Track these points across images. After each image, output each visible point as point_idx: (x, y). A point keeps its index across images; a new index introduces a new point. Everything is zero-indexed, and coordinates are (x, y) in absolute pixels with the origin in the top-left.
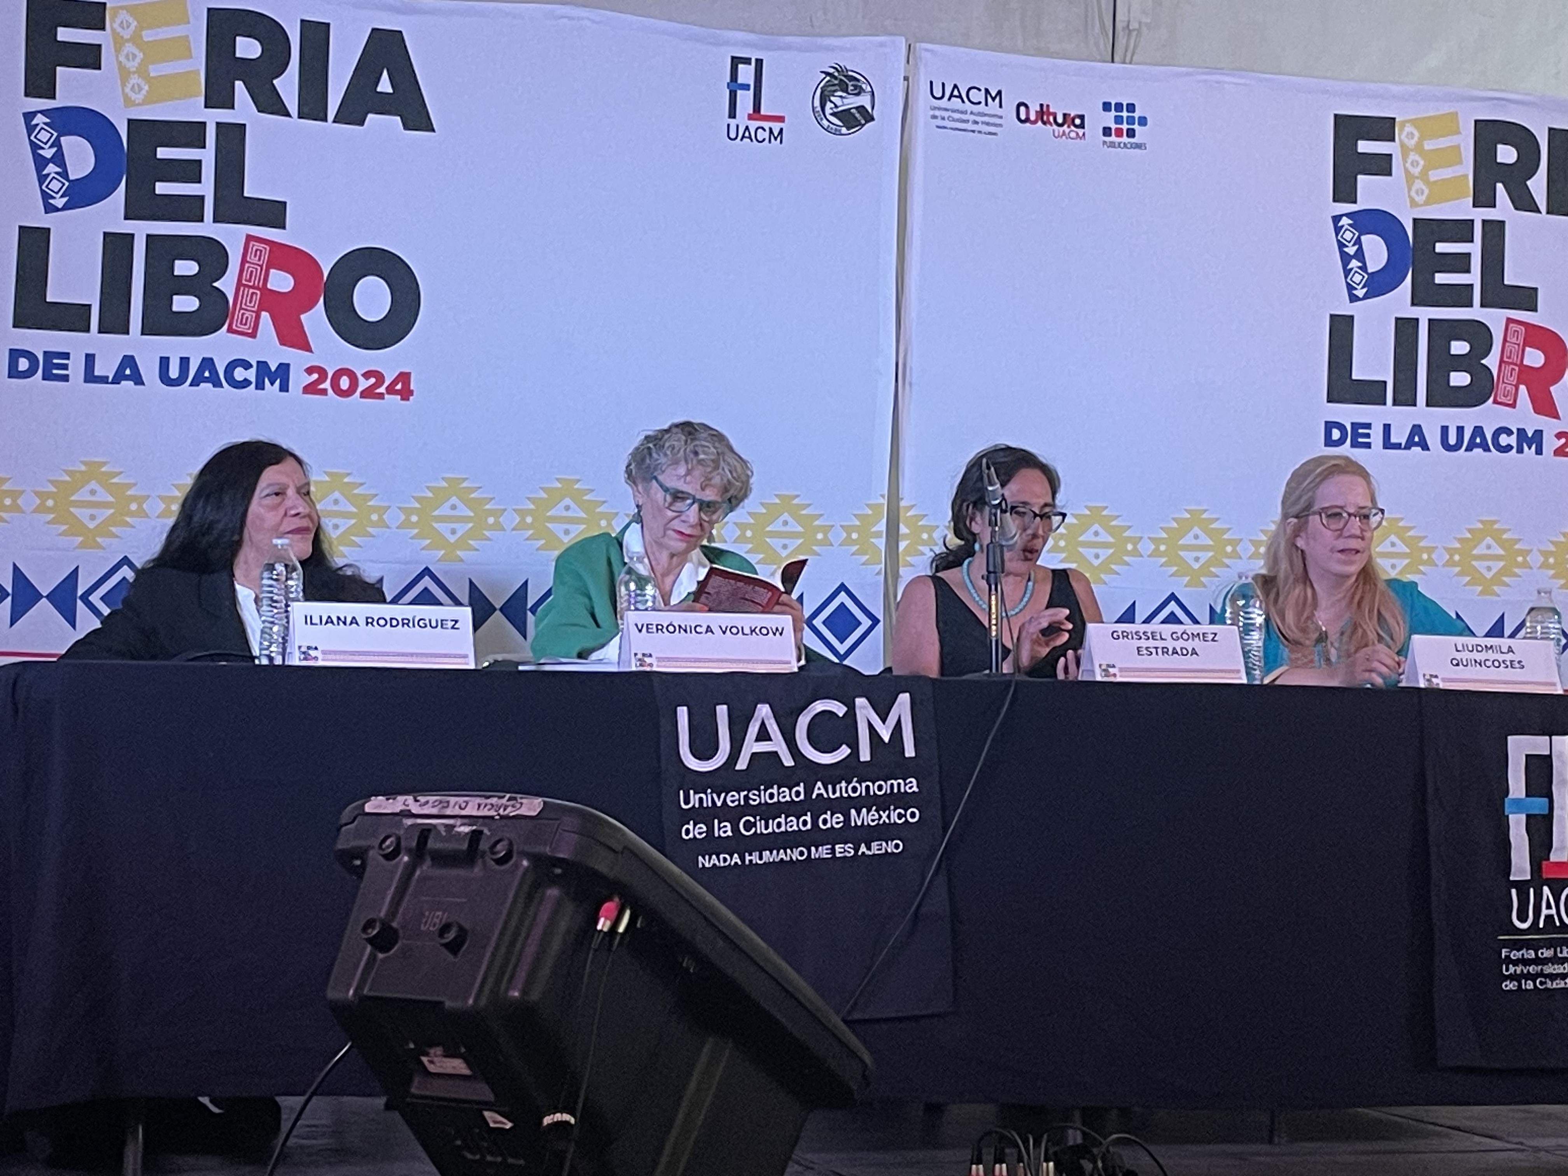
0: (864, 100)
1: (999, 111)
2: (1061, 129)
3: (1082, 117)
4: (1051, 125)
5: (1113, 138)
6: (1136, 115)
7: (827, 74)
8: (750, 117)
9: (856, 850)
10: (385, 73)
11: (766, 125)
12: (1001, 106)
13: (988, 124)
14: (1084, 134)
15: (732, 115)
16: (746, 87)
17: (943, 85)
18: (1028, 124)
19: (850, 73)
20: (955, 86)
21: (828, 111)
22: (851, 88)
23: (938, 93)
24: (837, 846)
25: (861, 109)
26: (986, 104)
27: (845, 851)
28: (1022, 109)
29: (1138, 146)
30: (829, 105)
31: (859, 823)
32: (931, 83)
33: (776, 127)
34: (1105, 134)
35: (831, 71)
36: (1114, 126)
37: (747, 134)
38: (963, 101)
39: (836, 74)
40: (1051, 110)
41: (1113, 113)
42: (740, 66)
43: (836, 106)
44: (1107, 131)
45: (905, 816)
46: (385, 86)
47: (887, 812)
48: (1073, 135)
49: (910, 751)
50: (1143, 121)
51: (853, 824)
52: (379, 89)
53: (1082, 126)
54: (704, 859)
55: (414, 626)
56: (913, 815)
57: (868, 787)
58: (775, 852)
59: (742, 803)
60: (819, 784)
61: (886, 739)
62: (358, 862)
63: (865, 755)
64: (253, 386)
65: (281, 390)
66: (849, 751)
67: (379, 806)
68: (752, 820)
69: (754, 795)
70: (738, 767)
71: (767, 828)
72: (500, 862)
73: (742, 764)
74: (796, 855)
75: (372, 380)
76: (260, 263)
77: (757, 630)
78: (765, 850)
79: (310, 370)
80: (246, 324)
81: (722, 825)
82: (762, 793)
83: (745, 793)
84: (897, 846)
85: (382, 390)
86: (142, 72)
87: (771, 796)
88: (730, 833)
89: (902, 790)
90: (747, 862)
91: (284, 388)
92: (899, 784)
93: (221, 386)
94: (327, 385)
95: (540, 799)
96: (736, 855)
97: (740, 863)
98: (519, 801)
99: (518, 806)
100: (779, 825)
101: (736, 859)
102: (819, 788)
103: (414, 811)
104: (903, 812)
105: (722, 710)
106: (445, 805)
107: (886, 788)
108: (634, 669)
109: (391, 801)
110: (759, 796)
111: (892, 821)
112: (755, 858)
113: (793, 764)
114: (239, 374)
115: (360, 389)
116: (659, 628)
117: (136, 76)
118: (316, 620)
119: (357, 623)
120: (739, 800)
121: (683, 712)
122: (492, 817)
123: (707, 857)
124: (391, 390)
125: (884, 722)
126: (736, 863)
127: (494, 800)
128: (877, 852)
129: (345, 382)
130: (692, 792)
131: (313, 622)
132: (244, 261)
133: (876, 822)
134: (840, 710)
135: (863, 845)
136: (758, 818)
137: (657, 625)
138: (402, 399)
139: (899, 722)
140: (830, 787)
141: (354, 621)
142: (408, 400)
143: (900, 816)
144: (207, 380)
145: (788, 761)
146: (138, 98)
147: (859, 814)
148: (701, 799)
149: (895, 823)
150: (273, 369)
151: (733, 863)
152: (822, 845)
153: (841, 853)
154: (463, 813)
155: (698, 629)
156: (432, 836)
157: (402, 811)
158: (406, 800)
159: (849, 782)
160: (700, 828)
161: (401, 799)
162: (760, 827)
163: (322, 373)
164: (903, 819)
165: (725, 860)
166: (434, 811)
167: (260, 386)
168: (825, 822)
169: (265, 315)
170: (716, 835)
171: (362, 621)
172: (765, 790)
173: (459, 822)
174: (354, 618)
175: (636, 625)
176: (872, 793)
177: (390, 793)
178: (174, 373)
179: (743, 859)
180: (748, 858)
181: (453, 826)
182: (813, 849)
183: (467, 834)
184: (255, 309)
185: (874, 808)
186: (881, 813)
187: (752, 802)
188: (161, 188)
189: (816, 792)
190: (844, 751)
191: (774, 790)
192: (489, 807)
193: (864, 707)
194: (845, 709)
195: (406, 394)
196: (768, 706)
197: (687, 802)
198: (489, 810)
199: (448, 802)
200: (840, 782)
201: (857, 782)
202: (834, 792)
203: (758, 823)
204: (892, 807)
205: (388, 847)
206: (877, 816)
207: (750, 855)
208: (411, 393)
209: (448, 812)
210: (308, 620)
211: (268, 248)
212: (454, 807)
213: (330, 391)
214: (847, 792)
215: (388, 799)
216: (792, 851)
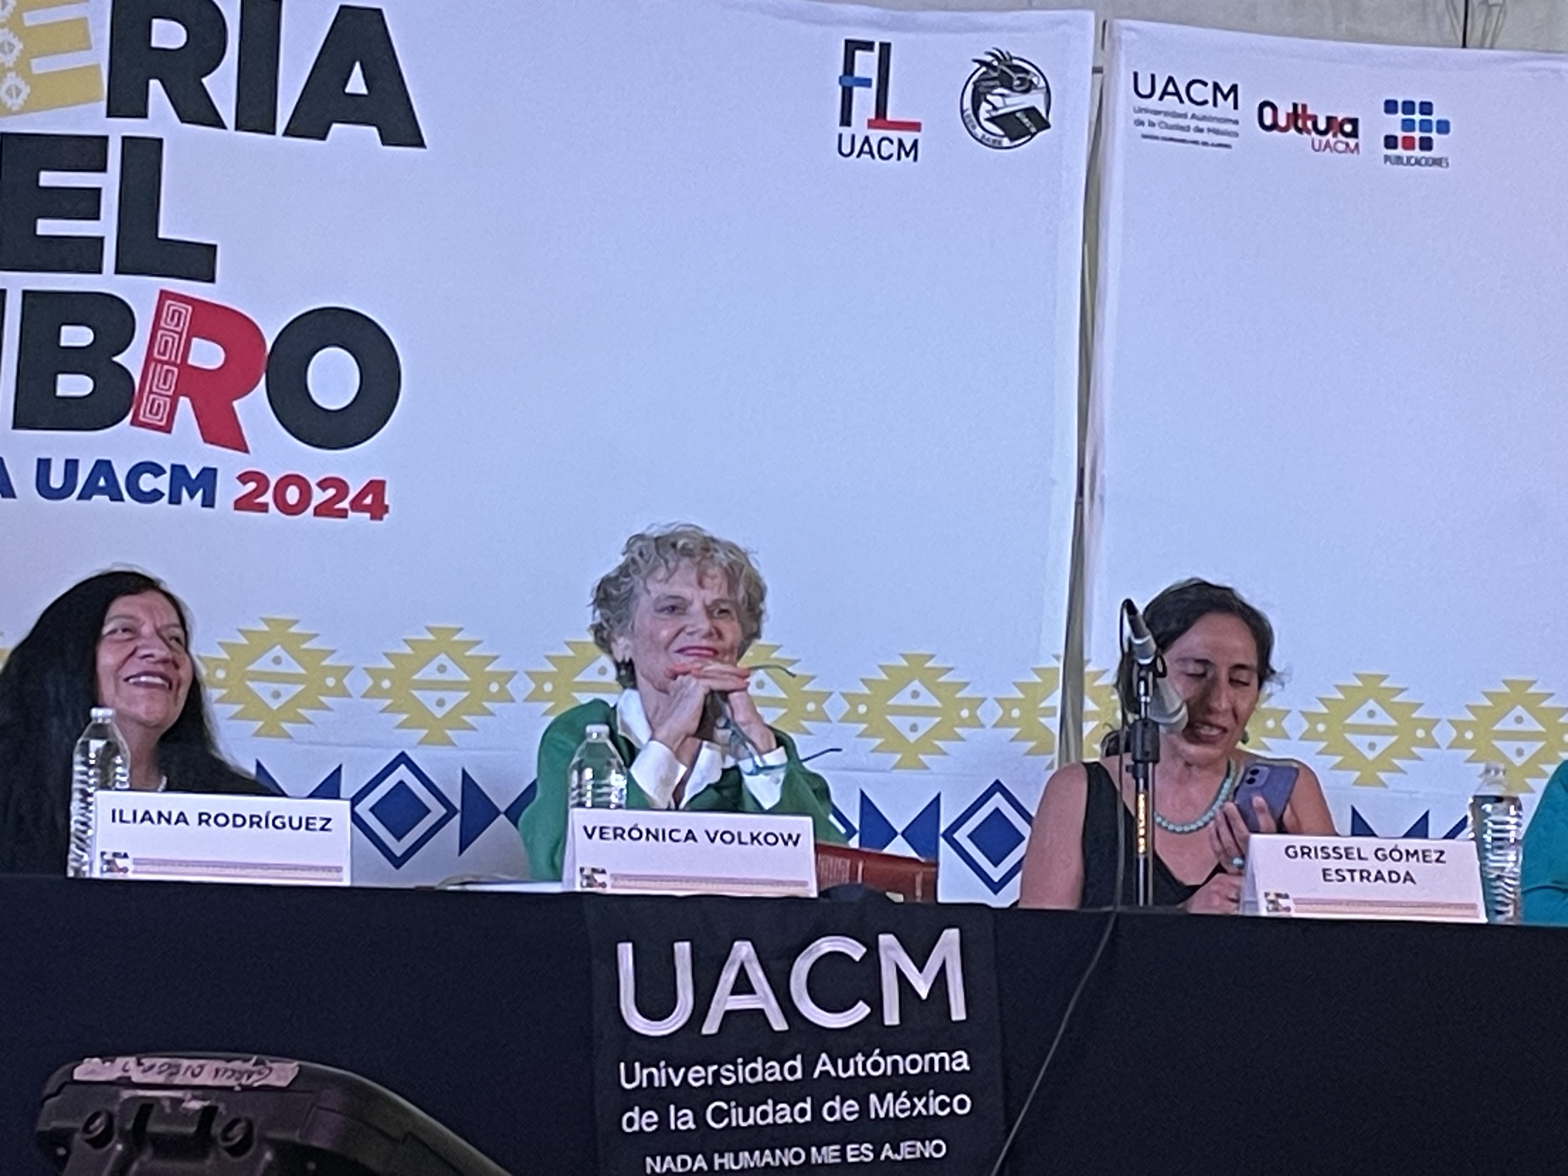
0: (1036, 100)
1: (1233, 115)
2: (1324, 139)
3: (1354, 122)
4: (1309, 132)
5: (1400, 151)
6: (1434, 118)
7: (982, 63)
8: (871, 124)
9: (877, 1152)
10: (357, 67)
11: (894, 135)
12: (1236, 107)
13: (1217, 132)
14: (1357, 145)
15: (846, 121)
16: (866, 83)
17: (1153, 76)
18: (1275, 133)
19: (1015, 62)
20: (1171, 80)
21: (983, 114)
22: (1017, 82)
23: (1145, 89)
24: (849, 1147)
25: (1031, 112)
26: (1215, 104)
27: (861, 1154)
28: (1268, 111)
29: (1437, 162)
30: (985, 107)
31: (882, 1114)
32: (1136, 75)
33: (908, 138)
34: (1387, 146)
35: (989, 58)
36: (1400, 134)
37: (866, 148)
38: (1181, 101)
39: (995, 63)
40: (1310, 112)
41: (1400, 116)
42: (858, 53)
43: (995, 108)
44: (1390, 142)
45: (950, 1104)
46: (356, 84)
47: (924, 1099)
48: (1341, 147)
49: (958, 1013)
50: (1444, 127)
51: (873, 1116)
52: (348, 90)
53: (1354, 134)
54: (655, 1162)
55: (267, 825)
56: (962, 1105)
57: (895, 1063)
58: (757, 1153)
59: (710, 1082)
60: (824, 1056)
61: (924, 994)
62: (61, 1151)
63: (892, 1017)
64: (166, 498)
65: (204, 505)
66: (868, 1010)
67: (93, 1072)
68: (724, 1106)
69: (728, 1070)
70: (705, 1031)
71: (746, 1118)
72: (237, 1151)
73: (711, 1027)
74: (788, 1158)
75: (331, 492)
76: (179, 329)
77: (761, 838)
78: (743, 1150)
79: (244, 478)
80: (157, 414)
81: (680, 1114)
82: (740, 1068)
83: (715, 1067)
84: (938, 1149)
85: (345, 504)
86: (22, 68)
87: (753, 1073)
88: (691, 1125)
89: (947, 1068)
90: (717, 1167)
91: (208, 502)
92: (942, 1060)
93: (122, 499)
94: (268, 498)
95: (296, 1063)
96: (700, 1157)
97: (705, 1168)
98: (269, 1064)
99: (267, 1072)
100: (764, 1115)
101: (700, 1162)
102: (824, 1064)
103: (135, 1079)
104: (948, 1100)
105: (683, 949)
106: (174, 1070)
107: (923, 1063)
108: (578, 889)
109: (108, 1064)
110: (736, 1072)
111: (931, 1113)
112: (728, 1161)
113: (785, 1027)
114: (147, 482)
115: (314, 503)
116: (619, 833)
117: (13, 74)
118: (128, 816)
119: (186, 821)
120: (706, 1078)
121: (626, 952)
122: (231, 1088)
123: (658, 1159)
124: (357, 505)
125: (921, 970)
126: (700, 1169)
127: (237, 1065)
128: (908, 1157)
129: (293, 495)
130: (637, 1065)
131: (124, 818)
132: (156, 327)
133: (907, 1114)
134: (856, 951)
135: (887, 1146)
136: (733, 1104)
137: (615, 829)
138: (373, 518)
139: (943, 970)
140: (840, 1062)
141: (182, 818)
142: (381, 518)
143: (943, 1105)
144: (102, 491)
145: (779, 1024)
146: (15, 103)
147: (881, 1100)
148: (650, 1076)
149: (935, 1114)
150: (194, 476)
151: (695, 1169)
152: (828, 1144)
153: (853, 1156)
154: (197, 1081)
155: (675, 835)
156: (153, 1114)
157: (120, 1078)
158: (126, 1064)
159: (867, 1056)
160: (650, 1117)
161: (120, 1061)
162: (737, 1118)
163: (261, 479)
164: (948, 1110)
165: (684, 1163)
166: (160, 1079)
167: (175, 499)
168: (832, 1110)
169: (184, 403)
170: (673, 1127)
171: (193, 819)
172: (745, 1065)
173: (189, 1094)
174: (182, 814)
175: (585, 829)
176: (901, 1071)
177: (108, 1055)
178: (56, 480)
179: (710, 1163)
180: (717, 1161)
181: (180, 1101)
182: (814, 1150)
183: (197, 1111)
184: (171, 393)
185: (904, 1093)
186: (916, 1100)
187: (725, 1082)
188: (46, 227)
189: (819, 1068)
190: (862, 1010)
191: (758, 1066)
192: (229, 1073)
193: (890, 948)
194: (864, 950)
195: (378, 510)
196: (749, 944)
197: (630, 1080)
198: (229, 1078)
199: (178, 1067)
200: (854, 1056)
201: (880, 1055)
202: (846, 1069)
203: (733, 1111)
204: (931, 1092)
205: (96, 1129)
206: (908, 1105)
207: (722, 1156)
208: (386, 509)
209: (178, 1080)
210: (117, 816)
211: (190, 308)
212: (186, 1072)
213: (272, 507)
214: (864, 1069)
215: (104, 1062)
216: (783, 1152)
